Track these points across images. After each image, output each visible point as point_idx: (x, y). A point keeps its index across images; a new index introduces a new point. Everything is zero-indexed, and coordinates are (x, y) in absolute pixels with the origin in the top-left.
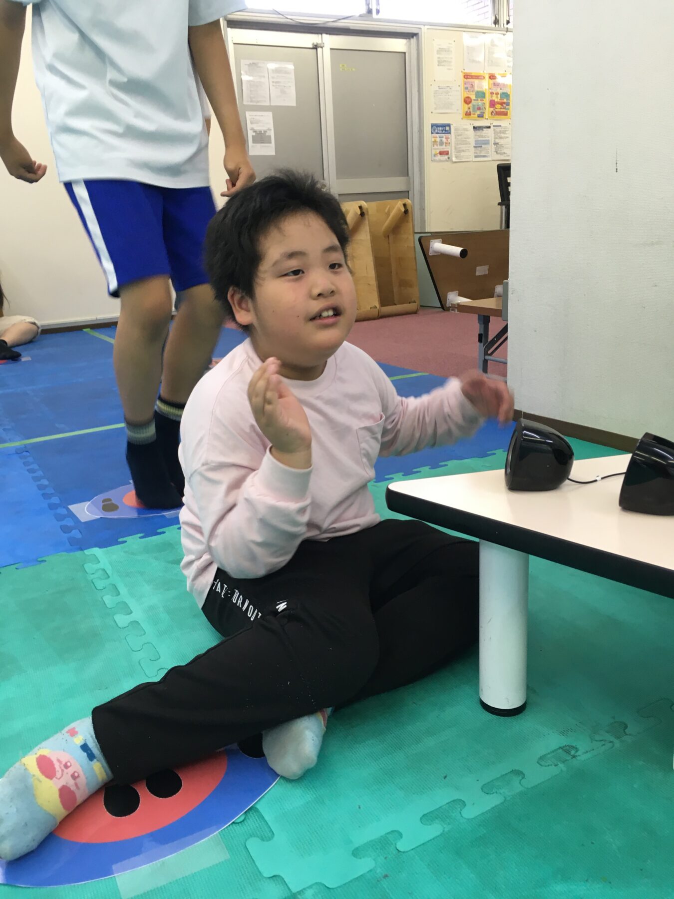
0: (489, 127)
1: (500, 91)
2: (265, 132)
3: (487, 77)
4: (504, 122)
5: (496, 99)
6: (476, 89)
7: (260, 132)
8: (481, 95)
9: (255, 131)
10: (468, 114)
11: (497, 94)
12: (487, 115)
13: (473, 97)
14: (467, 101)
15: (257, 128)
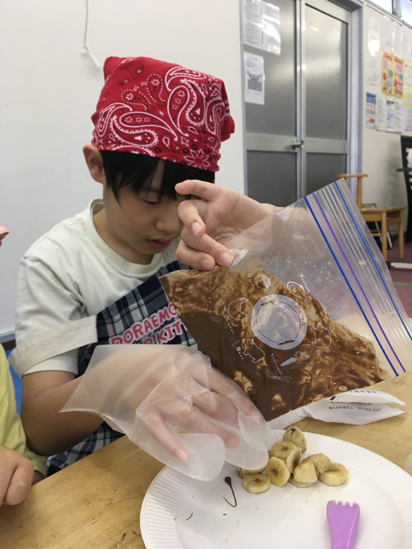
0: (393, 103)
1: (399, 73)
2: (258, 77)
3: (393, 58)
4: (400, 101)
5: (398, 80)
6: (389, 68)
7: (254, 76)
8: (391, 73)
9: (250, 75)
10: (385, 89)
11: (398, 75)
12: (393, 92)
13: (387, 74)
14: (385, 77)
15: (253, 72)
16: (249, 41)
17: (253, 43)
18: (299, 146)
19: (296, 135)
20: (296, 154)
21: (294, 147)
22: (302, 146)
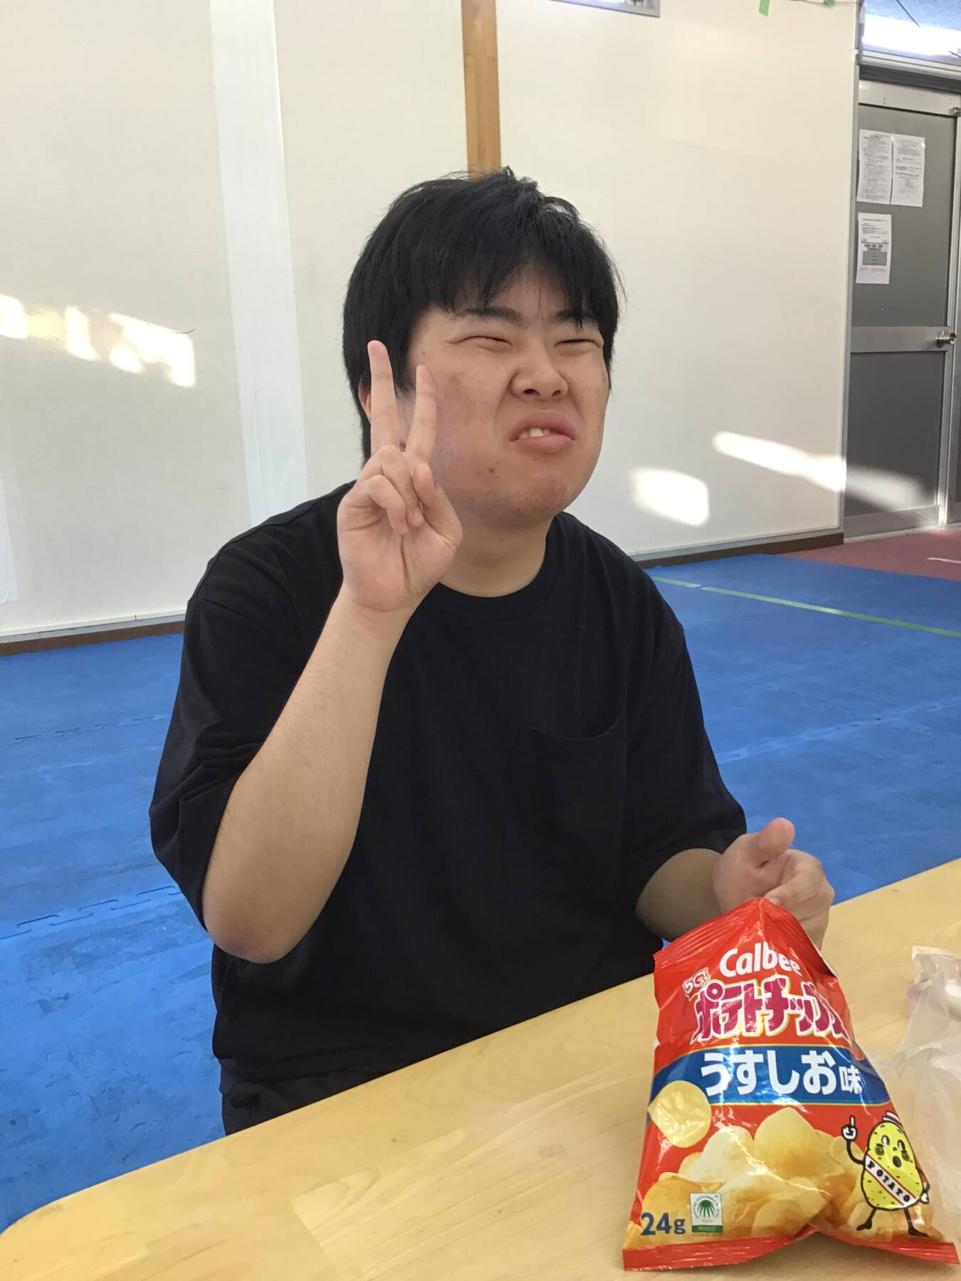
2: (880, 246)
7: (874, 246)
9: (866, 246)
15: (871, 241)
16: (867, 198)
17: (876, 198)
18: (948, 342)
19: (946, 325)
20: (944, 352)
21: (940, 343)
22: (952, 342)
